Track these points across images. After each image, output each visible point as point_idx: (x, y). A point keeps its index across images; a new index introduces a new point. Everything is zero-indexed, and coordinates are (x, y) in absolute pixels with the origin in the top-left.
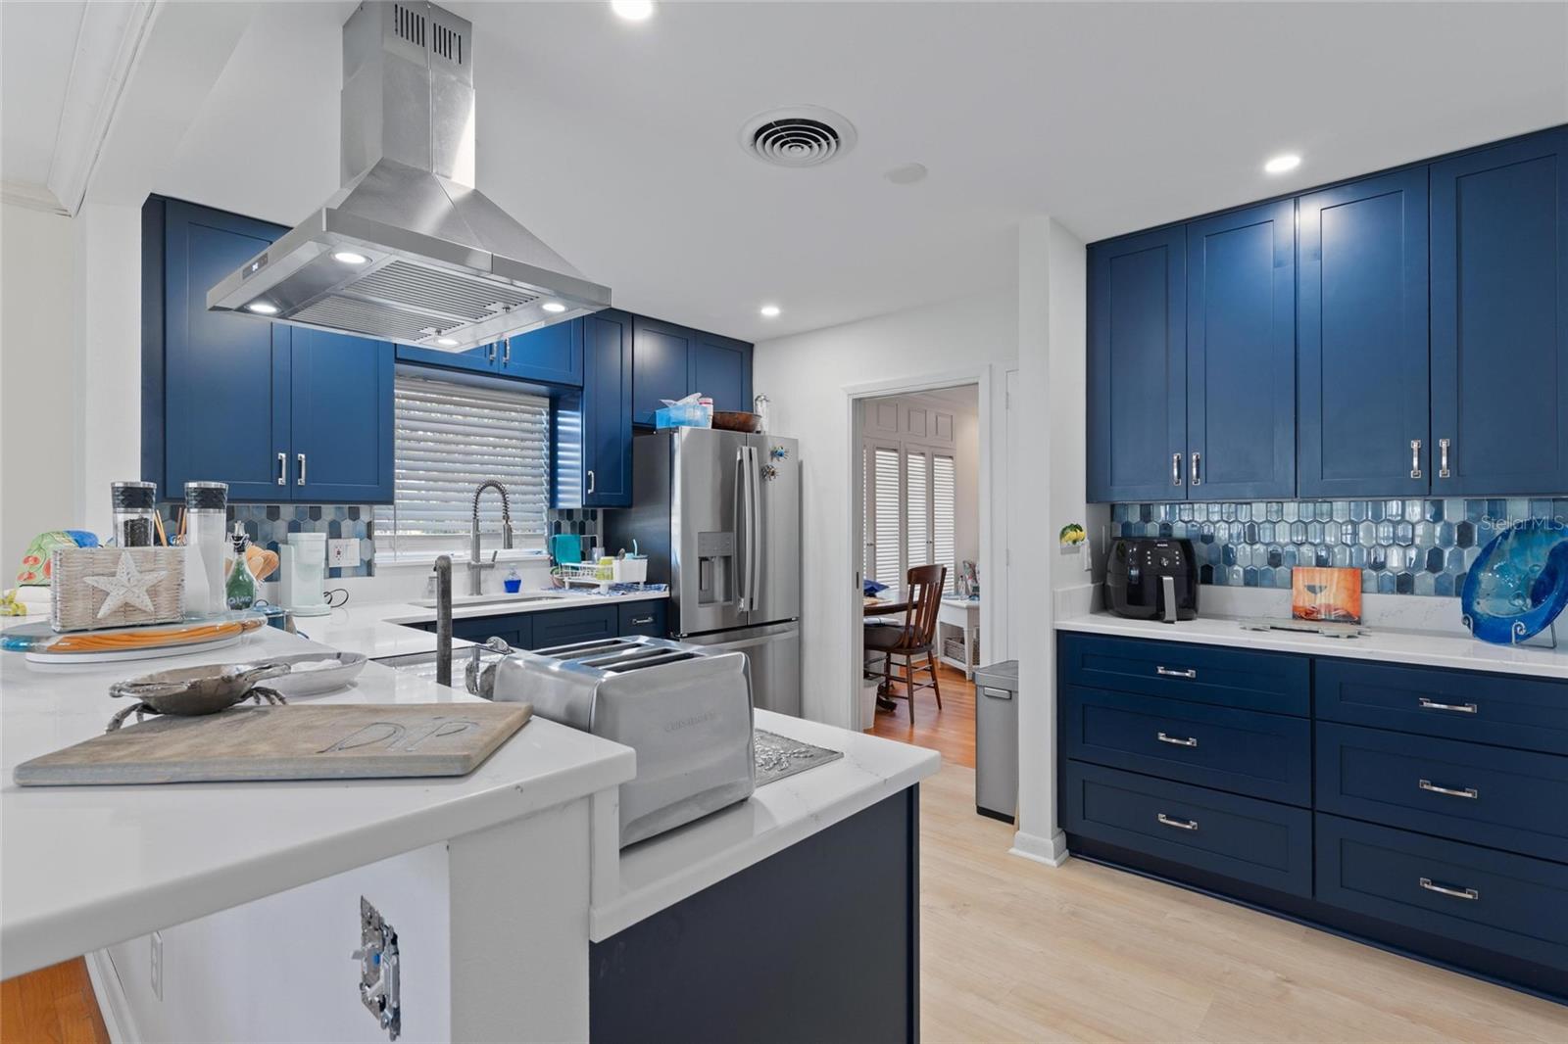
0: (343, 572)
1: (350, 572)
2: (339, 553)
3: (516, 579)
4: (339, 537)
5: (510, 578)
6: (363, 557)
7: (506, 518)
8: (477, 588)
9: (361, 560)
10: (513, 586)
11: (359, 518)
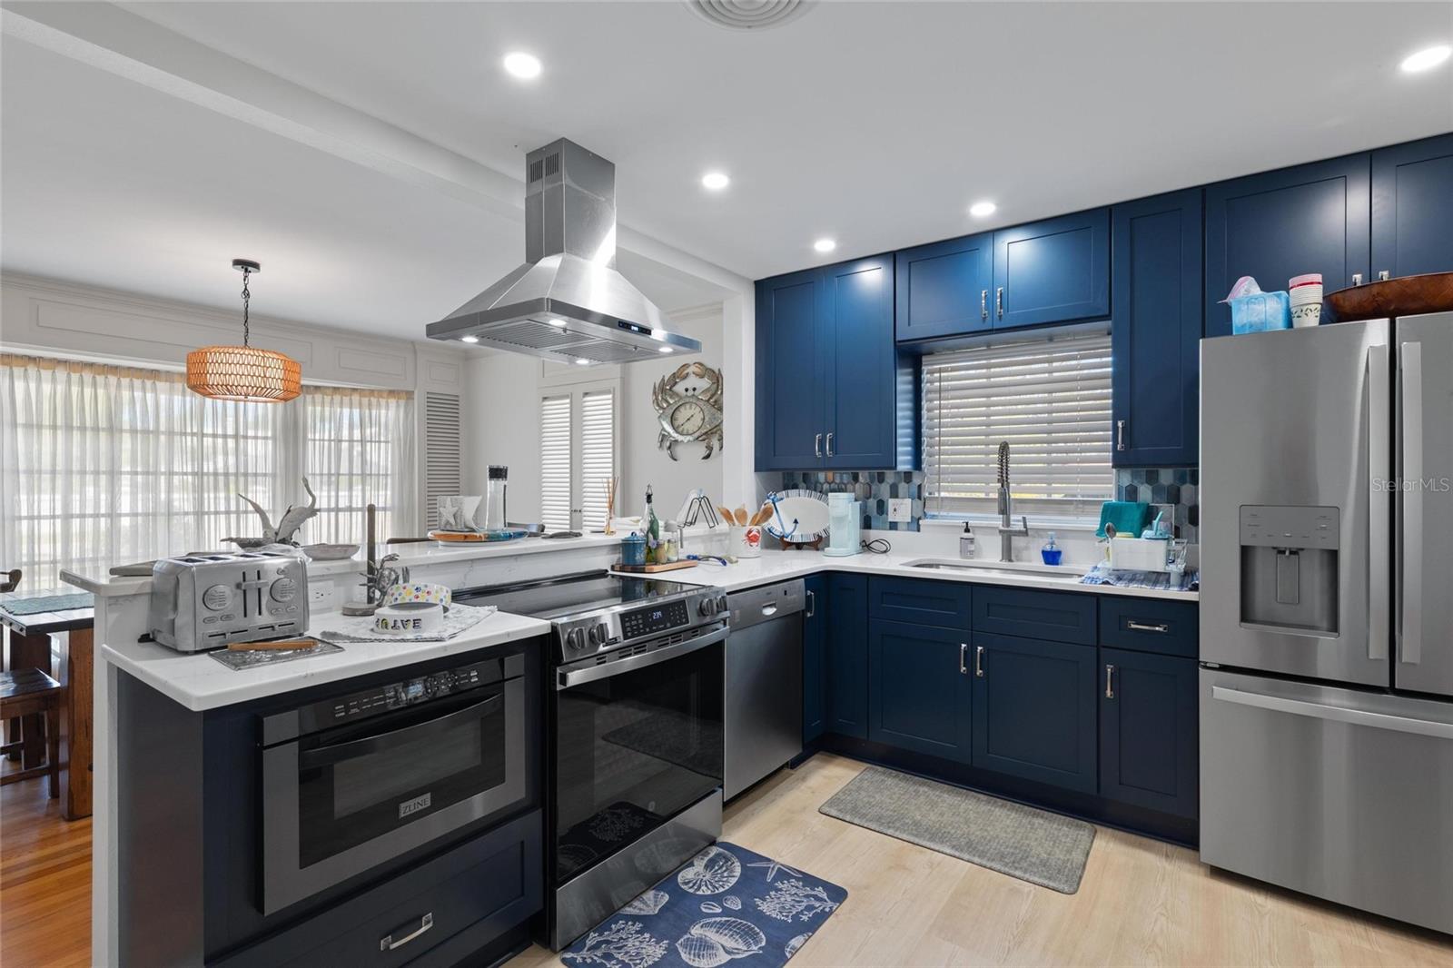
0: (899, 526)
1: (905, 527)
2: (895, 510)
3: (1055, 549)
4: (897, 497)
5: (1048, 548)
6: (914, 515)
7: (1004, 480)
8: (1008, 553)
9: (912, 517)
10: (1052, 557)
11: (911, 481)
